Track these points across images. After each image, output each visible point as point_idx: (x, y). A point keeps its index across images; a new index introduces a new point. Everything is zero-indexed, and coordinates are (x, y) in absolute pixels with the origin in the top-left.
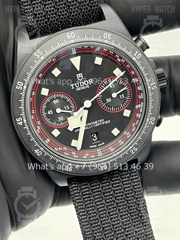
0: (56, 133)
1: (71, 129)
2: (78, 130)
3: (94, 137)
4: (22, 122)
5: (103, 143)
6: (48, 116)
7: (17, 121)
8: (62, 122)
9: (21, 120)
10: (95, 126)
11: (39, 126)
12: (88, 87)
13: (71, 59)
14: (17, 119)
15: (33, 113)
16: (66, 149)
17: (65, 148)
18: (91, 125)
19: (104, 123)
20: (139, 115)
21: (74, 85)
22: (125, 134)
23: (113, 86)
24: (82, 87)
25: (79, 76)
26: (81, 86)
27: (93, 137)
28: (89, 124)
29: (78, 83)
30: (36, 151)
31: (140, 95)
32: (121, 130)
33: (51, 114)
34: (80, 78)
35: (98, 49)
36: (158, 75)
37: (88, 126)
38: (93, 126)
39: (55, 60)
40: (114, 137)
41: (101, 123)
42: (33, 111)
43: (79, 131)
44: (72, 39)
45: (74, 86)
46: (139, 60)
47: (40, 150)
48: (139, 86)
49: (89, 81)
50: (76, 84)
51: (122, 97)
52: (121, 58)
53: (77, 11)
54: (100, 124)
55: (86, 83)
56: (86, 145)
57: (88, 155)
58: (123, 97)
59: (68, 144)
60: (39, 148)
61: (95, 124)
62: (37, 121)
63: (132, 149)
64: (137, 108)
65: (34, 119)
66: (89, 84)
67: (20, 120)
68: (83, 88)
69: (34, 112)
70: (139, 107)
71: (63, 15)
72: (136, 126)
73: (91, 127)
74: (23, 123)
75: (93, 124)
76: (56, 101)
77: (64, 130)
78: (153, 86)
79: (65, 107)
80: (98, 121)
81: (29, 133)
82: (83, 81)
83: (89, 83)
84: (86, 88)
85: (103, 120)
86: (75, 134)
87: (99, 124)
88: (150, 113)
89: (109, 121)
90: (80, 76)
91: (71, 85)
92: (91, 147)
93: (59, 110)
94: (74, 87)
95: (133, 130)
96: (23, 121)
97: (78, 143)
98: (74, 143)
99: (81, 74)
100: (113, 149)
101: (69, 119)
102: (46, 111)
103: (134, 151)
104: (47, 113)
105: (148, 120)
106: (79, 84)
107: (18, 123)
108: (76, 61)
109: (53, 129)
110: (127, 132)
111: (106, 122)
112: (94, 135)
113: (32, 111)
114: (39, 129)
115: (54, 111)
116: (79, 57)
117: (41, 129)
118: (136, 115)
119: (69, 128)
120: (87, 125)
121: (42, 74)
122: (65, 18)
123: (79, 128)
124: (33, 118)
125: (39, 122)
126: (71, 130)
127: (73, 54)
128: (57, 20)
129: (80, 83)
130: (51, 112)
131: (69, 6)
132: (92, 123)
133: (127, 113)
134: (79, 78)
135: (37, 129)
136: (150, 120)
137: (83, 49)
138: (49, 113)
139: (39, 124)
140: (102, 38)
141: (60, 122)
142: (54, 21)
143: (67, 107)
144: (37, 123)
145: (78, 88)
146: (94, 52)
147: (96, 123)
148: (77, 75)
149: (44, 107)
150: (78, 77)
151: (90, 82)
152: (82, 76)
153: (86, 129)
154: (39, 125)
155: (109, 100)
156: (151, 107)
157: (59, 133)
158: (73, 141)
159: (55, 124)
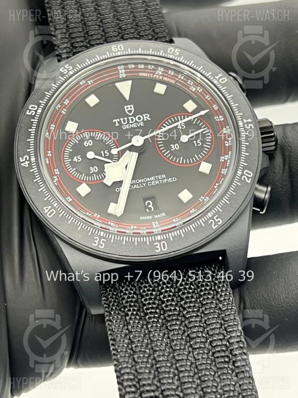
0: (84, 190)
3: (149, 206)
4: (29, 162)
5: (164, 214)
6: (73, 164)
7: (21, 161)
8: (95, 175)
9: (28, 159)
10: (150, 184)
11: (56, 177)
12: (142, 124)
13: (117, 84)
14: (21, 158)
15: (48, 155)
16: (99, 216)
17: (97, 216)
18: (144, 182)
19: (165, 180)
21: (119, 120)
22: (201, 201)
23: (183, 127)
24: (131, 124)
25: (127, 108)
26: (131, 122)
27: (147, 207)
28: (140, 181)
29: (126, 119)
30: (46, 210)
31: (228, 141)
33: (79, 161)
34: (130, 111)
35: (159, 72)
37: (139, 184)
38: (147, 184)
39: (92, 84)
41: (161, 181)
42: (50, 152)
44: (118, 51)
45: (120, 122)
46: (223, 85)
47: (53, 207)
48: (226, 128)
49: (143, 117)
50: (122, 119)
51: (197, 144)
54: (159, 182)
55: (139, 118)
58: (199, 144)
59: (103, 210)
60: (51, 204)
61: (151, 181)
62: (54, 169)
63: (212, 218)
64: (223, 161)
65: (49, 164)
66: (143, 121)
67: (26, 158)
68: (134, 125)
69: (51, 155)
70: (226, 159)
73: (143, 185)
74: (30, 164)
75: (148, 182)
76: (87, 142)
78: (248, 123)
79: (102, 152)
80: (157, 177)
83: (144, 119)
84: (139, 125)
85: (164, 176)
87: (157, 182)
89: (175, 179)
90: (129, 109)
91: (114, 121)
92: (142, 218)
93: (91, 155)
94: (118, 123)
96: (30, 160)
97: (117, 208)
98: (112, 208)
99: (132, 106)
101: (106, 168)
102: (71, 156)
104: (72, 159)
105: (240, 172)
106: (128, 120)
107: (22, 164)
108: (125, 88)
109: (80, 184)
110: (205, 197)
112: (149, 204)
113: (48, 152)
114: (56, 180)
115: (84, 157)
116: (130, 82)
117: (59, 180)
118: (221, 171)
120: (138, 181)
121: (70, 101)
124: (48, 162)
125: (58, 170)
126: (109, 184)
127: (121, 77)
129: (130, 118)
130: (78, 158)
132: (145, 180)
133: (205, 167)
134: (128, 111)
135: (52, 179)
136: (243, 174)
137: (136, 70)
138: (75, 159)
139: (56, 173)
140: (165, 52)
141: (92, 175)
143: (106, 153)
144: (54, 172)
145: (126, 125)
146: (153, 76)
147: (153, 180)
148: (125, 107)
150: (126, 110)
151: (145, 117)
152: (133, 109)
153: (136, 188)
154: (57, 175)
155: (175, 147)
157: (89, 190)
158: (112, 205)
159: (83, 177)
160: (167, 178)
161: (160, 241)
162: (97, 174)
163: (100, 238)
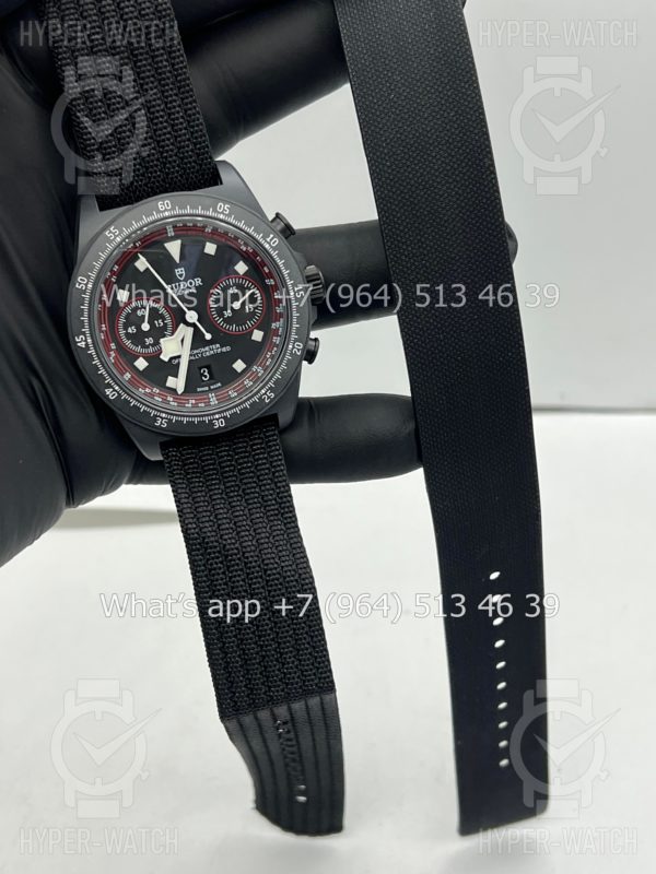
0: (141, 364)
1: (165, 357)
2: (177, 361)
3: (205, 374)
4: (85, 343)
5: (219, 384)
6: (127, 335)
7: (77, 340)
8: (151, 347)
9: (84, 339)
11: (113, 352)
12: (194, 290)
13: (166, 245)
14: (76, 337)
15: (103, 329)
16: (158, 391)
17: (156, 390)
18: (199, 353)
19: (220, 350)
20: (277, 340)
22: (254, 370)
24: (183, 290)
25: (178, 272)
26: (182, 288)
27: (202, 375)
28: (195, 352)
29: (177, 284)
30: (108, 391)
31: (279, 307)
32: (249, 364)
33: (134, 332)
34: (181, 276)
35: (209, 230)
36: (307, 277)
37: (194, 355)
38: (202, 355)
39: (140, 245)
40: (236, 375)
41: (215, 350)
42: (104, 326)
43: (179, 363)
44: (166, 210)
46: (274, 249)
47: (114, 390)
48: (276, 292)
49: (195, 281)
50: (173, 285)
51: (249, 309)
52: (246, 244)
53: (178, 172)
54: (214, 352)
55: (191, 284)
56: (191, 386)
57: (194, 401)
58: (251, 309)
59: (162, 384)
60: (112, 387)
61: (206, 352)
62: (109, 343)
63: (265, 394)
64: (275, 328)
65: (105, 339)
66: (195, 286)
67: (82, 338)
68: (186, 292)
70: (277, 326)
71: (155, 177)
72: (272, 357)
73: (199, 356)
74: (87, 345)
75: (203, 352)
76: (140, 311)
77: (154, 359)
78: (299, 291)
79: (156, 322)
80: (211, 347)
81: (96, 362)
82: (186, 280)
83: (195, 284)
84: (191, 291)
85: (218, 345)
86: (172, 367)
87: (212, 352)
88: (294, 336)
89: (228, 348)
90: (180, 273)
92: (199, 390)
93: (146, 327)
95: (268, 363)
96: (86, 341)
97: (178, 383)
98: (171, 382)
99: (183, 269)
100: (236, 394)
101: (162, 340)
102: (126, 327)
103: (269, 397)
104: (127, 331)
105: (290, 347)
106: (180, 285)
107: (79, 344)
108: (174, 248)
109: (137, 358)
110: (258, 367)
111: (224, 349)
112: (204, 371)
113: (102, 326)
114: (112, 356)
115: (139, 328)
116: (179, 242)
117: (116, 356)
118: (272, 338)
119: (161, 357)
120: (193, 352)
121: (119, 265)
122: (158, 182)
123: (179, 357)
124: (103, 338)
125: (113, 344)
126: (166, 359)
127: (169, 236)
128: (146, 185)
129: (181, 283)
130: (133, 329)
131: (165, 164)
132: (200, 350)
133: (258, 335)
134: (179, 275)
135: (109, 355)
136: (294, 347)
137: (185, 228)
138: (130, 331)
140: (215, 210)
141: (148, 347)
142: (140, 186)
143: (160, 323)
144: (110, 347)
145: (178, 291)
146: (203, 233)
148: (176, 270)
149: (122, 320)
150: (177, 274)
151: (197, 282)
152: (184, 272)
153: (191, 360)
154: (113, 350)
155: (227, 313)
156: (295, 326)
157: (146, 364)
158: (170, 378)
159: (139, 349)
160: (222, 347)
161: (217, 419)
162: (153, 345)
163: (162, 418)
